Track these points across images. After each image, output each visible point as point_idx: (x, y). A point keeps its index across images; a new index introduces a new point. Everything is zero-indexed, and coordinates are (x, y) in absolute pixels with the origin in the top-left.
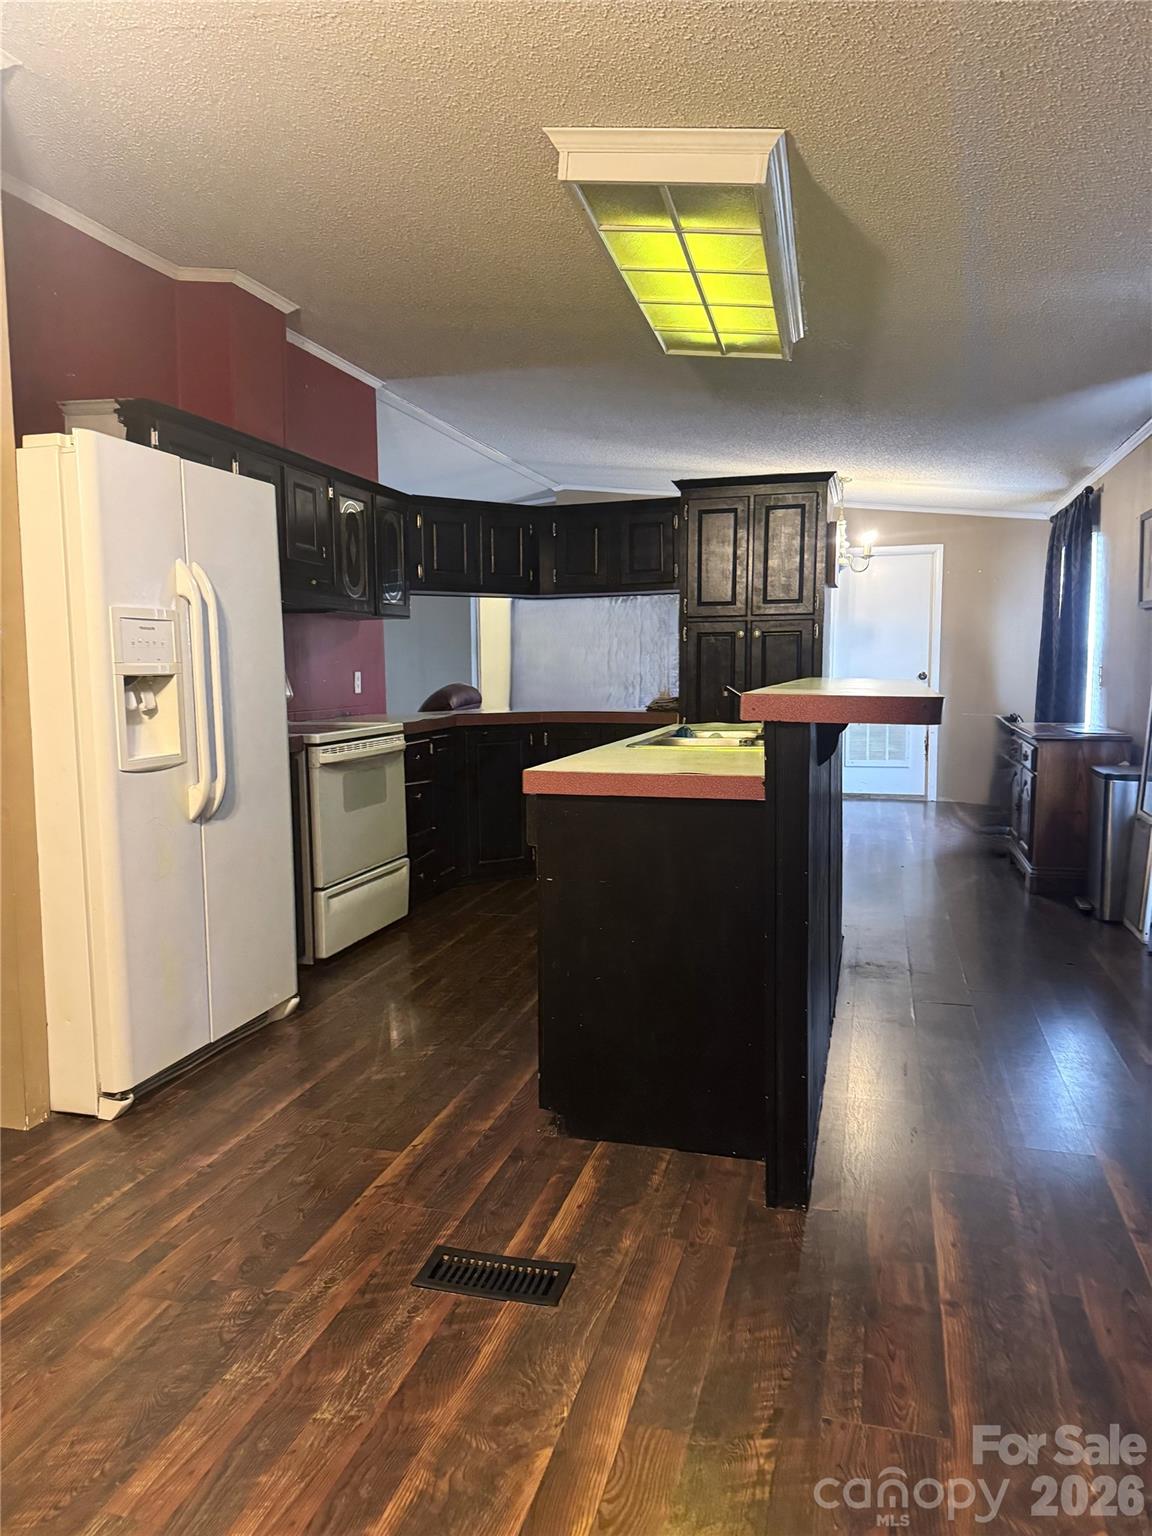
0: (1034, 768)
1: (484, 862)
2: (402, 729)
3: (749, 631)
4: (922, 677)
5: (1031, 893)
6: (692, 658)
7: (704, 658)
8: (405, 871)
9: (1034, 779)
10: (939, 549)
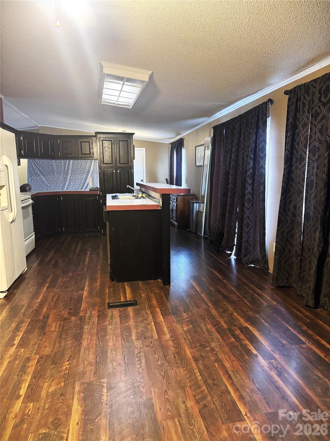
0: (177, 201)
1: (47, 233)
2: (31, 197)
3: (116, 171)
4: (142, 181)
5: (177, 229)
6: (102, 177)
7: (105, 177)
8: (34, 235)
9: (177, 204)
10: (144, 149)
